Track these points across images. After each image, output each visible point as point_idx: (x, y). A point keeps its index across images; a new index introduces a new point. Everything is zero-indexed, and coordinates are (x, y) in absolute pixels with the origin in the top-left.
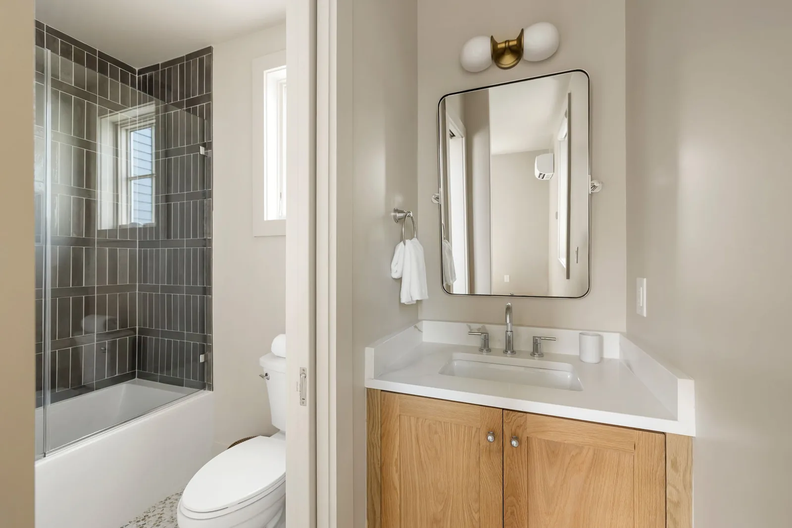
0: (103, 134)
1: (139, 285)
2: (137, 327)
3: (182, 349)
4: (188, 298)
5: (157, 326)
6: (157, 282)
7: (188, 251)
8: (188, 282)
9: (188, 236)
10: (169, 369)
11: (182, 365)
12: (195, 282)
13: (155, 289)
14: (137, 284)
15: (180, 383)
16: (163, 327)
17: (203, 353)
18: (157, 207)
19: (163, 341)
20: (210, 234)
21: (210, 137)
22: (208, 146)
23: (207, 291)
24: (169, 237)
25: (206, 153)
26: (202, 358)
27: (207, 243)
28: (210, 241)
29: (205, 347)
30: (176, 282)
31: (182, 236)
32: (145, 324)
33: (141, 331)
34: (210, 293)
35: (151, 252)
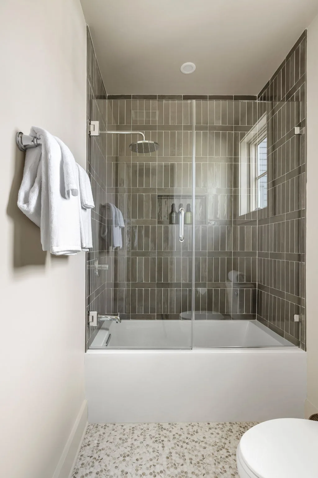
0: (242, 151)
1: (258, 252)
2: (257, 283)
3: (283, 305)
4: (288, 263)
5: (268, 284)
6: (268, 250)
7: (288, 223)
8: (287, 251)
9: (288, 211)
10: (274, 320)
11: (283, 320)
12: (292, 250)
13: (266, 255)
14: (257, 251)
15: (282, 335)
16: (271, 286)
17: (298, 314)
18: (268, 192)
19: (271, 296)
20: (305, 205)
21: (304, 115)
22: (302, 124)
23: (301, 258)
24: (275, 214)
25: (301, 132)
26: (296, 318)
27: (301, 214)
28: (304, 211)
29: (300, 309)
30: (279, 250)
31: (283, 212)
32: (261, 281)
33: (260, 286)
34: (304, 260)
35: (265, 227)
